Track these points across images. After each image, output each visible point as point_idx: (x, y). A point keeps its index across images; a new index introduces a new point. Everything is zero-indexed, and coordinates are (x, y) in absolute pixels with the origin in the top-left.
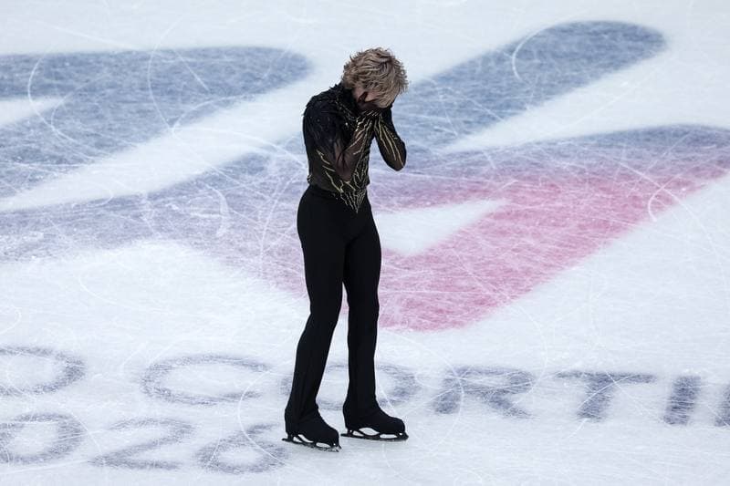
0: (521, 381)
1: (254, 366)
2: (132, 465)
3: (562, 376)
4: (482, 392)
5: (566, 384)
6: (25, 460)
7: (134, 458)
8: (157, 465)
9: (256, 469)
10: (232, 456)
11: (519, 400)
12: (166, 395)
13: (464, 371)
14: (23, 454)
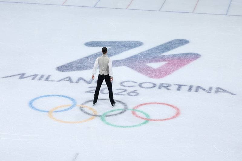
0: (169, 85)
1: (135, 82)
2: (119, 95)
3: (175, 85)
4: (164, 87)
5: (175, 86)
6: (105, 94)
7: (119, 94)
8: (122, 95)
9: (135, 96)
10: (132, 94)
11: (169, 88)
12: (123, 85)
13: (162, 84)
14: (105, 93)
